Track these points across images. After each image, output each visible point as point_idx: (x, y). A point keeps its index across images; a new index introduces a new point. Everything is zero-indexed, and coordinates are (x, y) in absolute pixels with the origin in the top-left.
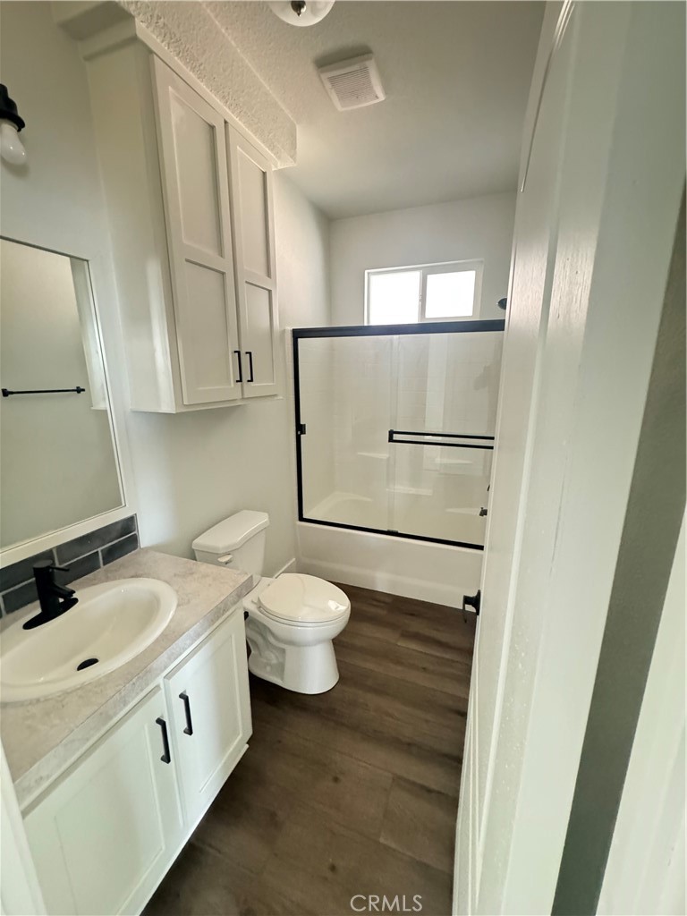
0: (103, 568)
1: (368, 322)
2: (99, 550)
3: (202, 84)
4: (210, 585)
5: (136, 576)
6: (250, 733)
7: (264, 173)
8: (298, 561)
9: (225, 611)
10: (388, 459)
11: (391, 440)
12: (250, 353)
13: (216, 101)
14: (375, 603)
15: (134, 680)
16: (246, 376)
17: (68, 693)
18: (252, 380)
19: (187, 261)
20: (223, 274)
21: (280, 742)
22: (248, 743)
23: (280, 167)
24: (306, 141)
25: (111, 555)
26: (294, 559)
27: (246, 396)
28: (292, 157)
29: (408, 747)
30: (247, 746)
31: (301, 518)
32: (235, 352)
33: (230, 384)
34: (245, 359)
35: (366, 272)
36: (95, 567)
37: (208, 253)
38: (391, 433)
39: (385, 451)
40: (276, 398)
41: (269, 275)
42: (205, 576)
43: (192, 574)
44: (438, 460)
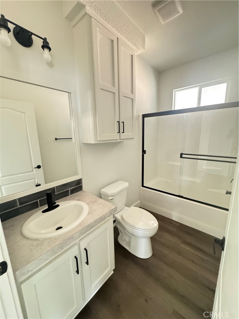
0: (70, 196)
1: (174, 109)
2: (69, 189)
3: (109, 26)
4: (101, 208)
5: (79, 200)
6: (114, 267)
7: (132, 56)
8: (141, 202)
9: (104, 219)
10: (181, 165)
11: (181, 157)
12: (123, 122)
13: (114, 31)
14: (171, 225)
15: (66, 240)
16: (121, 130)
17: (46, 240)
18: (124, 132)
19: (101, 89)
20: (114, 93)
21: (125, 274)
22: (113, 271)
23: (138, 53)
24: (149, 41)
25: (73, 191)
26: (139, 201)
27: (121, 138)
28: (143, 48)
29: (182, 298)
30: (113, 272)
31: (143, 186)
32: (118, 122)
33: (115, 134)
34: (121, 124)
35: (174, 91)
36: (67, 195)
37: (108, 86)
38: (181, 154)
39: (179, 162)
40: (133, 139)
41: (132, 93)
42: (100, 204)
43: (96, 202)
44: (205, 167)
